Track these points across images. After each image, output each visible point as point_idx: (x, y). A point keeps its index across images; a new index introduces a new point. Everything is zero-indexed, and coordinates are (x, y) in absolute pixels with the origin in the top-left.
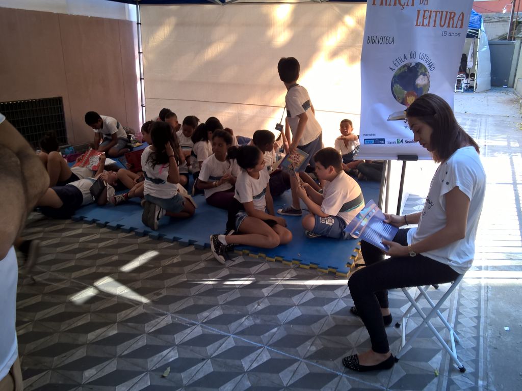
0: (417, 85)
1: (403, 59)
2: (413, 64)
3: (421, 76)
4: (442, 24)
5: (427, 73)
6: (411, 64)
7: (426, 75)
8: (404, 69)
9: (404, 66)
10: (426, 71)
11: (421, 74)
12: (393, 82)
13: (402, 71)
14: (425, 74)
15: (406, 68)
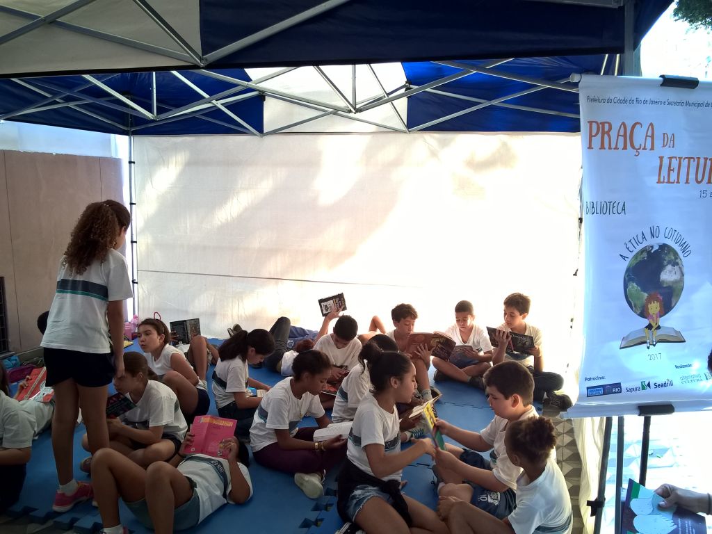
0: (663, 282)
1: (641, 240)
2: (656, 248)
3: (669, 267)
4: (700, 178)
5: (678, 261)
6: (652, 247)
7: (677, 264)
8: (642, 256)
9: (642, 251)
10: (676, 258)
11: (669, 262)
12: (627, 278)
13: (639, 259)
14: (675, 264)
15: (645, 255)
